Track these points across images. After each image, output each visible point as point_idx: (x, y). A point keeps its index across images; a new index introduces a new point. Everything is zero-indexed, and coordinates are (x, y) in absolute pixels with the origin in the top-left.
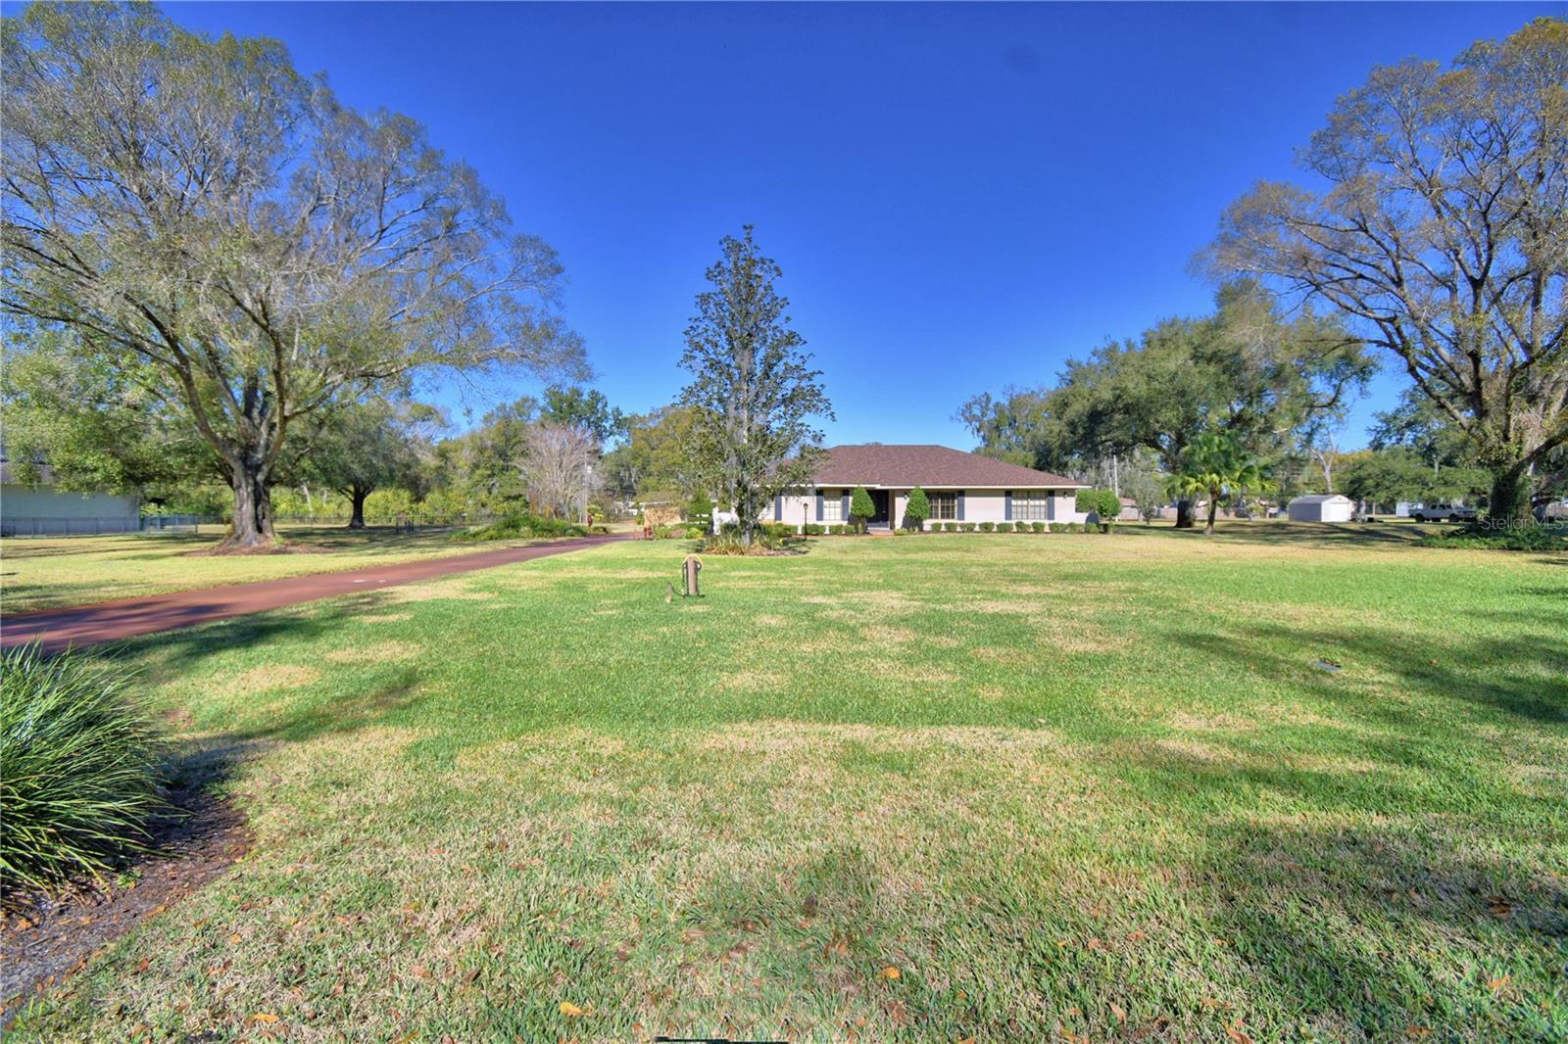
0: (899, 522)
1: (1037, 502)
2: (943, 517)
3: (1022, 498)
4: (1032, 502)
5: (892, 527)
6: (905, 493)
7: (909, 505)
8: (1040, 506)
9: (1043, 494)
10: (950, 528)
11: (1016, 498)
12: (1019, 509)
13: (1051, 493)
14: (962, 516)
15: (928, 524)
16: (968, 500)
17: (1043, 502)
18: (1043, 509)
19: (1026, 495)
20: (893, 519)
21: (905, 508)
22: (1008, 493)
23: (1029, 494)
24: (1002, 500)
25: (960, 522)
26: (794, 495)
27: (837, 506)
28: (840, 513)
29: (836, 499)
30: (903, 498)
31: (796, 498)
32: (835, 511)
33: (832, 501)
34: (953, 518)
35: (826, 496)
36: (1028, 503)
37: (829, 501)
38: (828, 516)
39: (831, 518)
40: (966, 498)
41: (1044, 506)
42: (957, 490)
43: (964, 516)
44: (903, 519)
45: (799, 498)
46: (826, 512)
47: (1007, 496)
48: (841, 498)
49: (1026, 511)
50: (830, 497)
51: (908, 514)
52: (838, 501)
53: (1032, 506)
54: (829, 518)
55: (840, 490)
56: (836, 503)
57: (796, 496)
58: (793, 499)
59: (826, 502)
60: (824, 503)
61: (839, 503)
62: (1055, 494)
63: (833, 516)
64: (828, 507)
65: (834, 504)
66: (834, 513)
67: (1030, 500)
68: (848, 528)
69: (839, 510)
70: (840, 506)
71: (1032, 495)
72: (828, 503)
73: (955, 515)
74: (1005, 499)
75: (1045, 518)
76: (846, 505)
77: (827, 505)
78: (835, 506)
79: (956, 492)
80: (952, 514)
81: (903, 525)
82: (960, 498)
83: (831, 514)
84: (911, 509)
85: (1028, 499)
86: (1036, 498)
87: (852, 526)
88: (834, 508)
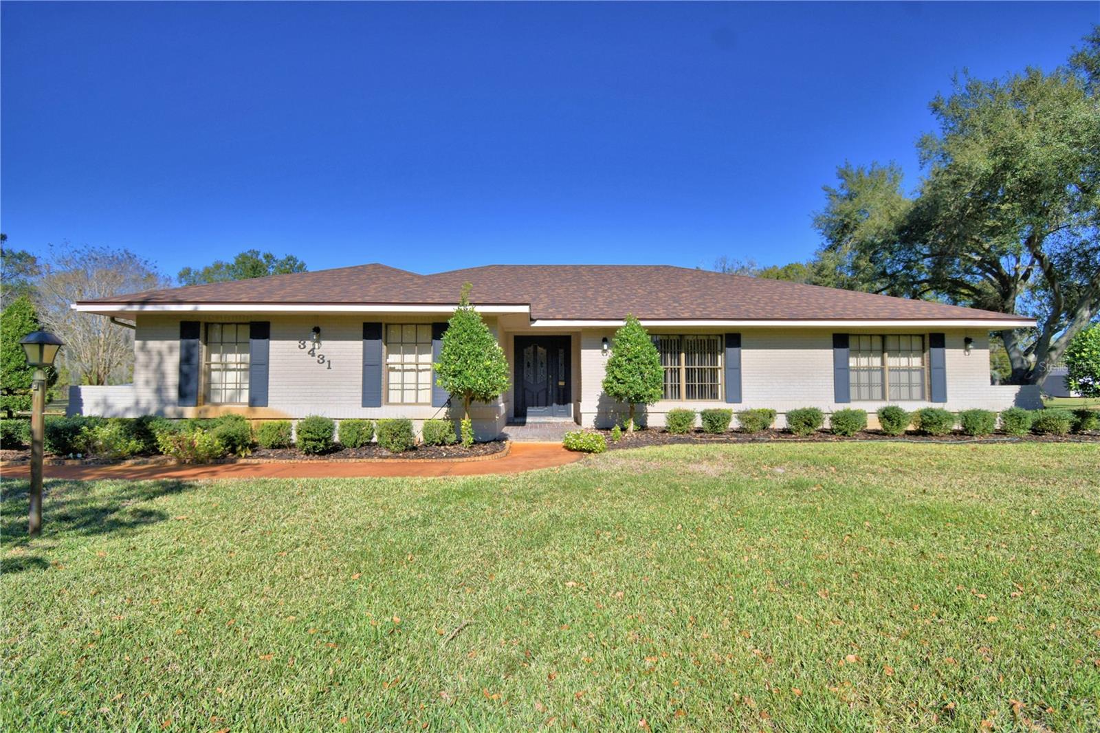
0: (589, 407)
1: (903, 362)
2: (691, 394)
3: (870, 352)
4: (892, 362)
6: (604, 337)
7: (613, 365)
8: (909, 370)
9: (917, 343)
10: (714, 425)
11: (858, 352)
12: (864, 377)
13: (937, 339)
14: (734, 394)
15: (658, 413)
16: (749, 356)
17: (916, 362)
18: (916, 377)
19: (877, 343)
21: (603, 375)
22: (841, 340)
23: (884, 342)
24: (826, 356)
25: (734, 407)
26: (302, 337)
27: (421, 367)
28: (429, 386)
29: (417, 346)
30: (600, 351)
31: (309, 344)
32: (414, 381)
33: (404, 353)
34: (717, 398)
35: (391, 339)
36: (883, 363)
37: (397, 354)
38: (394, 396)
39: (402, 403)
40: (743, 351)
41: (922, 370)
42: (723, 332)
43: (743, 393)
44: (600, 400)
45: (316, 344)
46: (391, 387)
47: (838, 347)
48: (432, 343)
49: (880, 381)
50: (402, 343)
51: (612, 388)
52: (424, 354)
53: (891, 370)
54: (396, 402)
55: (427, 322)
56: (417, 359)
57: (309, 340)
58: (305, 347)
59: (387, 358)
60: (383, 361)
61: (427, 358)
62: (947, 341)
63: (410, 397)
64: (393, 370)
65: (413, 361)
66: (413, 387)
67: (886, 354)
68: (450, 432)
69: (426, 378)
70: (428, 367)
71: (891, 343)
72: (394, 358)
73: (721, 390)
74: (832, 354)
75: (923, 398)
76: (440, 365)
77: (392, 366)
78: (414, 367)
79: (721, 336)
80: (714, 388)
81: (599, 413)
82: (729, 350)
83: (403, 390)
84: (618, 377)
85: (883, 352)
86: (899, 351)
87: (463, 427)
88: (414, 374)
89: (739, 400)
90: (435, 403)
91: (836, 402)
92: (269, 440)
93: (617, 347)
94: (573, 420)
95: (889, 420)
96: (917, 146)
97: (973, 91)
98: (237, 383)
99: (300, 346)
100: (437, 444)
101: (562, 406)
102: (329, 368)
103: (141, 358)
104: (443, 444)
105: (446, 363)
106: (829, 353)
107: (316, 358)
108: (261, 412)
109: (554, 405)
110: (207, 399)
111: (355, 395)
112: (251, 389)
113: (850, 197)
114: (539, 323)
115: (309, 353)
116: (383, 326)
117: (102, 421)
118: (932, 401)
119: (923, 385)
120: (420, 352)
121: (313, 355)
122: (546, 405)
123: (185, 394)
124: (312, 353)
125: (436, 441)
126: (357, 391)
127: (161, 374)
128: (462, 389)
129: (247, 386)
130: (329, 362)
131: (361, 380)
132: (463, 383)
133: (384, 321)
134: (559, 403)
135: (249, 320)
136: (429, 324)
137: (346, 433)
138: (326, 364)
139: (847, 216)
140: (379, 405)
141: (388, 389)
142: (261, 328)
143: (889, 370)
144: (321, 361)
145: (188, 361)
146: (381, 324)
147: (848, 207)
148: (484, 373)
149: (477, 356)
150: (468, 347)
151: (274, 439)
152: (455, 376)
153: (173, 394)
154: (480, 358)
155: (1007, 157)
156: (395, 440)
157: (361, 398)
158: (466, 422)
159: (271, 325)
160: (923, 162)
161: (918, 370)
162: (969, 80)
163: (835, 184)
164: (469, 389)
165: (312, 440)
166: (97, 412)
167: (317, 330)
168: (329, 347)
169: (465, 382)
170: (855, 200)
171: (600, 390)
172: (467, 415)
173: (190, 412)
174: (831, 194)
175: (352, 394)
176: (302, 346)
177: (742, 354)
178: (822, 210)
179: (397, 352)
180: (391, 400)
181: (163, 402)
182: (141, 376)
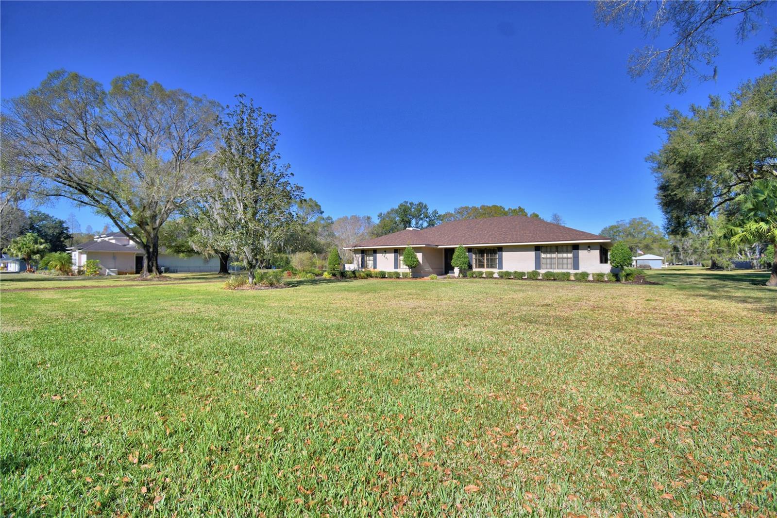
1: (565, 255)
2: (487, 266)
3: (551, 252)
4: (560, 255)
9: (569, 248)
13: (576, 247)
14: (501, 267)
16: (505, 254)
17: (570, 255)
19: (554, 249)
22: (538, 248)
23: (557, 249)
24: (532, 254)
25: (498, 271)
26: (383, 253)
34: (496, 268)
35: (400, 253)
36: (556, 256)
41: (570, 258)
43: (503, 265)
45: (385, 255)
47: (537, 251)
49: (550, 262)
53: (559, 258)
58: (383, 255)
59: (400, 257)
60: (398, 258)
62: (580, 248)
67: (557, 253)
71: (560, 249)
73: (497, 265)
74: (534, 253)
75: (570, 268)
76: (405, 259)
77: (401, 259)
79: (496, 249)
80: (495, 264)
82: (499, 253)
86: (563, 251)
89: (502, 269)
98: (371, 263)
102: (388, 260)
103: (355, 258)
104: (406, 277)
107: (385, 258)
108: (375, 269)
110: (366, 267)
116: (398, 250)
117: (349, 271)
118: (574, 270)
123: (363, 266)
126: (393, 265)
127: (359, 262)
129: (373, 264)
131: (394, 263)
135: (373, 250)
137: (389, 274)
140: (398, 269)
141: (400, 265)
142: (375, 251)
144: (387, 258)
145: (363, 259)
153: (360, 266)
157: (394, 267)
159: (377, 251)
166: (348, 270)
167: (385, 251)
168: (388, 255)
172: (410, 271)
173: (363, 270)
177: (503, 254)
180: (401, 268)
181: (359, 268)
182: (355, 262)
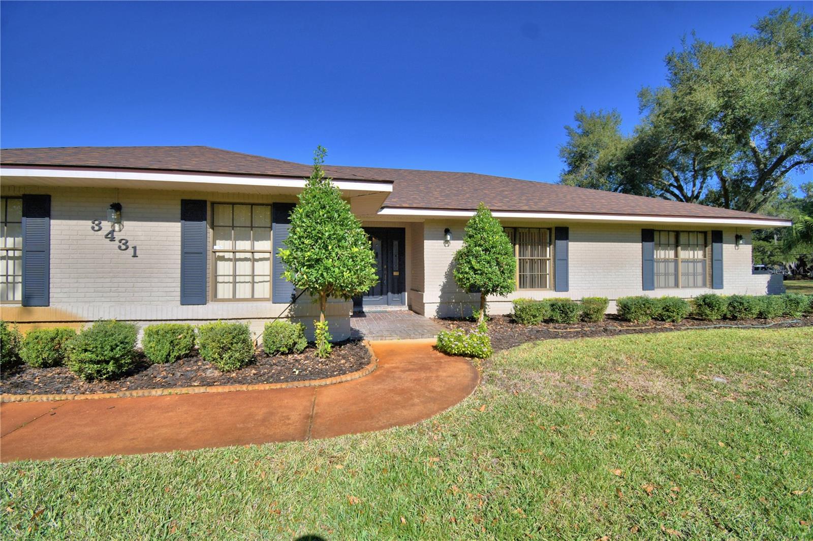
0: (432, 297)
2: (523, 284)
4: (684, 254)
5: (417, 308)
6: (448, 229)
8: (694, 261)
9: (701, 238)
11: (660, 246)
12: (662, 267)
13: (716, 236)
14: (561, 283)
16: (576, 249)
17: (699, 254)
18: (699, 267)
20: (419, 289)
22: (648, 234)
24: (636, 248)
26: (96, 217)
27: (257, 256)
28: (268, 278)
29: (252, 230)
30: (442, 241)
31: (106, 226)
32: (250, 273)
33: (236, 239)
34: (546, 287)
35: (219, 221)
36: (676, 255)
37: (226, 239)
38: (224, 291)
39: (234, 299)
40: (570, 243)
41: (704, 262)
42: (553, 226)
43: (570, 282)
44: (442, 290)
45: (117, 227)
46: (220, 279)
47: (646, 241)
48: (271, 228)
49: (673, 271)
50: (233, 227)
51: (468, 279)
52: (262, 240)
53: (684, 261)
54: (226, 297)
55: (265, 202)
56: (253, 246)
57: (105, 219)
58: (100, 229)
59: (214, 244)
60: (209, 247)
61: (265, 245)
63: (244, 291)
64: (223, 259)
65: (248, 248)
66: (249, 279)
67: (679, 248)
68: (299, 337)
69: (264, 268)
70: (267, 255)
71: (683, 238)
72: (222, 245)
73: (549, 280)
74: (641, 247)
75: (704, 285)
76: (288, 252)
77: (221, 254)
78: (249, 255)
79: (550, 229)
80: (543, 278)
81: (441, 303)
82: (559, 242)
83: (235, 283)
84: (476, 267)
85: (677, 246)
86: (689, 245)
87: (318, 331)
88: (249, 264)
89: (567, 290)
90: (276, 298)
91: (643, 290)
92: (38, 357)
93: (470, 237)
94: (407, 309)
95: (710, 307)
96: (638, 96)
97: (697, 49)
98: (7, 276)
99: (93, 228)
100: (283, 354)
101: (396, 295)
102: (135, 256)
104: (291, 351)
105: (297, 248)
106: (638, 246)
107: (117, 243)
108: (39, 313)
109: (390, 294)
111: (172, 289)
112: (25, 283)
113: (586, 134)
114: (386, 212)
115: (106, 236)
116: (209, 205)
118: (713, 288)
119: (704, 275)
120: (257, 239)
121: (113, 239)
122: (381, 294)
124: (110, 236)
125: (281, 349)
126: (174, 285)
128: (320, 285)
129: (20, 279)
130: (135, 248)
131: (179, 271)
132: (322, 275)
133: (210, 199)
134: (393, 292)
135: (20, 193)
136: (267, 205)
137: (153, 344)
138: (130, 251)
139: (586, 148)
140: (204, 303)
141: (216, 282)
142: (38, 204)
143: (682, 262)
144: (123, 247)
146: (205, 202)
147: (585, 141)
148: (350, 262)
149: (339, 241)
150: (327, 229)
151: (45, 356)
152: (310, 267)
154: (343, 243)
155: (729, 97)
156: (226, 356)
157: (179, 294)
158: (321, 324)
159: (52, 199)
160: (642, 108)
161: (700, 262)
162: (696, 40)
163: (574, 125)
164: (330, 284)
165: (92, 362)
167: (117, 207)
168: (132, 229)
169: (325, 274)
170: (591, 136)
171: (442, 280)
172: (322, 316)
174: (570, 133)
175: (167, 289)
176: (97, 228)
177: (569, 246)
178: (565, 144)
179: (226, 238)
180: (220, 296)
